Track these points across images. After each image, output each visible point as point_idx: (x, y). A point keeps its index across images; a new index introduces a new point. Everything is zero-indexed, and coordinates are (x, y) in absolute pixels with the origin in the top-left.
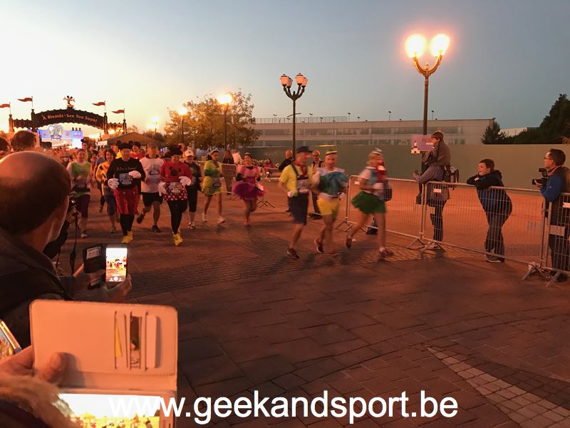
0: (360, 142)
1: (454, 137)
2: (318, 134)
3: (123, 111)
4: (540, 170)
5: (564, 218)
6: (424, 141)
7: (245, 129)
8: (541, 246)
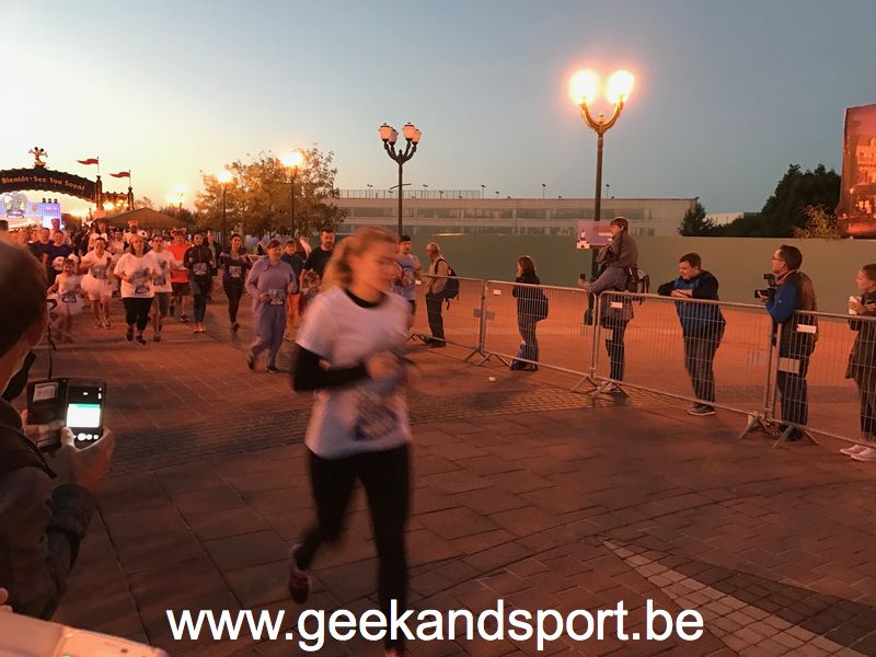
0: (501, 230)
1: (639, 224)
2: (436, 216)
3: (127, 175)
4: (766, 277)
5: (798, 348)
6: (596, 229)
7: (323, 205)
8: (766, 387)
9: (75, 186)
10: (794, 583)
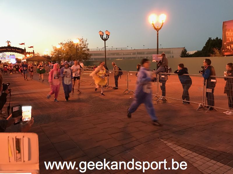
0: (133, 58)
1: (169, 55)
2: (115, 55)
3: (32, 47)
4: (202, 67)
5: (211, 86)
6: (158, 57)
7: (85, 53)
8: (203, 97)
9: (19, 51)
10: (211, 148)
